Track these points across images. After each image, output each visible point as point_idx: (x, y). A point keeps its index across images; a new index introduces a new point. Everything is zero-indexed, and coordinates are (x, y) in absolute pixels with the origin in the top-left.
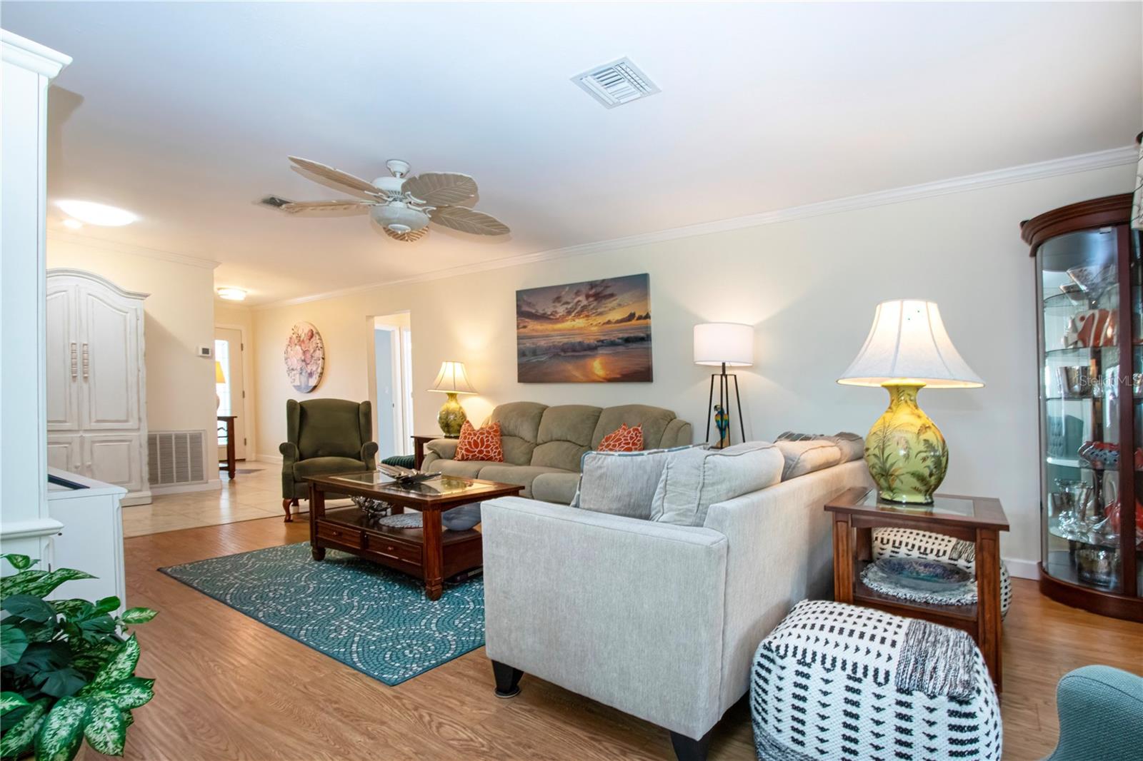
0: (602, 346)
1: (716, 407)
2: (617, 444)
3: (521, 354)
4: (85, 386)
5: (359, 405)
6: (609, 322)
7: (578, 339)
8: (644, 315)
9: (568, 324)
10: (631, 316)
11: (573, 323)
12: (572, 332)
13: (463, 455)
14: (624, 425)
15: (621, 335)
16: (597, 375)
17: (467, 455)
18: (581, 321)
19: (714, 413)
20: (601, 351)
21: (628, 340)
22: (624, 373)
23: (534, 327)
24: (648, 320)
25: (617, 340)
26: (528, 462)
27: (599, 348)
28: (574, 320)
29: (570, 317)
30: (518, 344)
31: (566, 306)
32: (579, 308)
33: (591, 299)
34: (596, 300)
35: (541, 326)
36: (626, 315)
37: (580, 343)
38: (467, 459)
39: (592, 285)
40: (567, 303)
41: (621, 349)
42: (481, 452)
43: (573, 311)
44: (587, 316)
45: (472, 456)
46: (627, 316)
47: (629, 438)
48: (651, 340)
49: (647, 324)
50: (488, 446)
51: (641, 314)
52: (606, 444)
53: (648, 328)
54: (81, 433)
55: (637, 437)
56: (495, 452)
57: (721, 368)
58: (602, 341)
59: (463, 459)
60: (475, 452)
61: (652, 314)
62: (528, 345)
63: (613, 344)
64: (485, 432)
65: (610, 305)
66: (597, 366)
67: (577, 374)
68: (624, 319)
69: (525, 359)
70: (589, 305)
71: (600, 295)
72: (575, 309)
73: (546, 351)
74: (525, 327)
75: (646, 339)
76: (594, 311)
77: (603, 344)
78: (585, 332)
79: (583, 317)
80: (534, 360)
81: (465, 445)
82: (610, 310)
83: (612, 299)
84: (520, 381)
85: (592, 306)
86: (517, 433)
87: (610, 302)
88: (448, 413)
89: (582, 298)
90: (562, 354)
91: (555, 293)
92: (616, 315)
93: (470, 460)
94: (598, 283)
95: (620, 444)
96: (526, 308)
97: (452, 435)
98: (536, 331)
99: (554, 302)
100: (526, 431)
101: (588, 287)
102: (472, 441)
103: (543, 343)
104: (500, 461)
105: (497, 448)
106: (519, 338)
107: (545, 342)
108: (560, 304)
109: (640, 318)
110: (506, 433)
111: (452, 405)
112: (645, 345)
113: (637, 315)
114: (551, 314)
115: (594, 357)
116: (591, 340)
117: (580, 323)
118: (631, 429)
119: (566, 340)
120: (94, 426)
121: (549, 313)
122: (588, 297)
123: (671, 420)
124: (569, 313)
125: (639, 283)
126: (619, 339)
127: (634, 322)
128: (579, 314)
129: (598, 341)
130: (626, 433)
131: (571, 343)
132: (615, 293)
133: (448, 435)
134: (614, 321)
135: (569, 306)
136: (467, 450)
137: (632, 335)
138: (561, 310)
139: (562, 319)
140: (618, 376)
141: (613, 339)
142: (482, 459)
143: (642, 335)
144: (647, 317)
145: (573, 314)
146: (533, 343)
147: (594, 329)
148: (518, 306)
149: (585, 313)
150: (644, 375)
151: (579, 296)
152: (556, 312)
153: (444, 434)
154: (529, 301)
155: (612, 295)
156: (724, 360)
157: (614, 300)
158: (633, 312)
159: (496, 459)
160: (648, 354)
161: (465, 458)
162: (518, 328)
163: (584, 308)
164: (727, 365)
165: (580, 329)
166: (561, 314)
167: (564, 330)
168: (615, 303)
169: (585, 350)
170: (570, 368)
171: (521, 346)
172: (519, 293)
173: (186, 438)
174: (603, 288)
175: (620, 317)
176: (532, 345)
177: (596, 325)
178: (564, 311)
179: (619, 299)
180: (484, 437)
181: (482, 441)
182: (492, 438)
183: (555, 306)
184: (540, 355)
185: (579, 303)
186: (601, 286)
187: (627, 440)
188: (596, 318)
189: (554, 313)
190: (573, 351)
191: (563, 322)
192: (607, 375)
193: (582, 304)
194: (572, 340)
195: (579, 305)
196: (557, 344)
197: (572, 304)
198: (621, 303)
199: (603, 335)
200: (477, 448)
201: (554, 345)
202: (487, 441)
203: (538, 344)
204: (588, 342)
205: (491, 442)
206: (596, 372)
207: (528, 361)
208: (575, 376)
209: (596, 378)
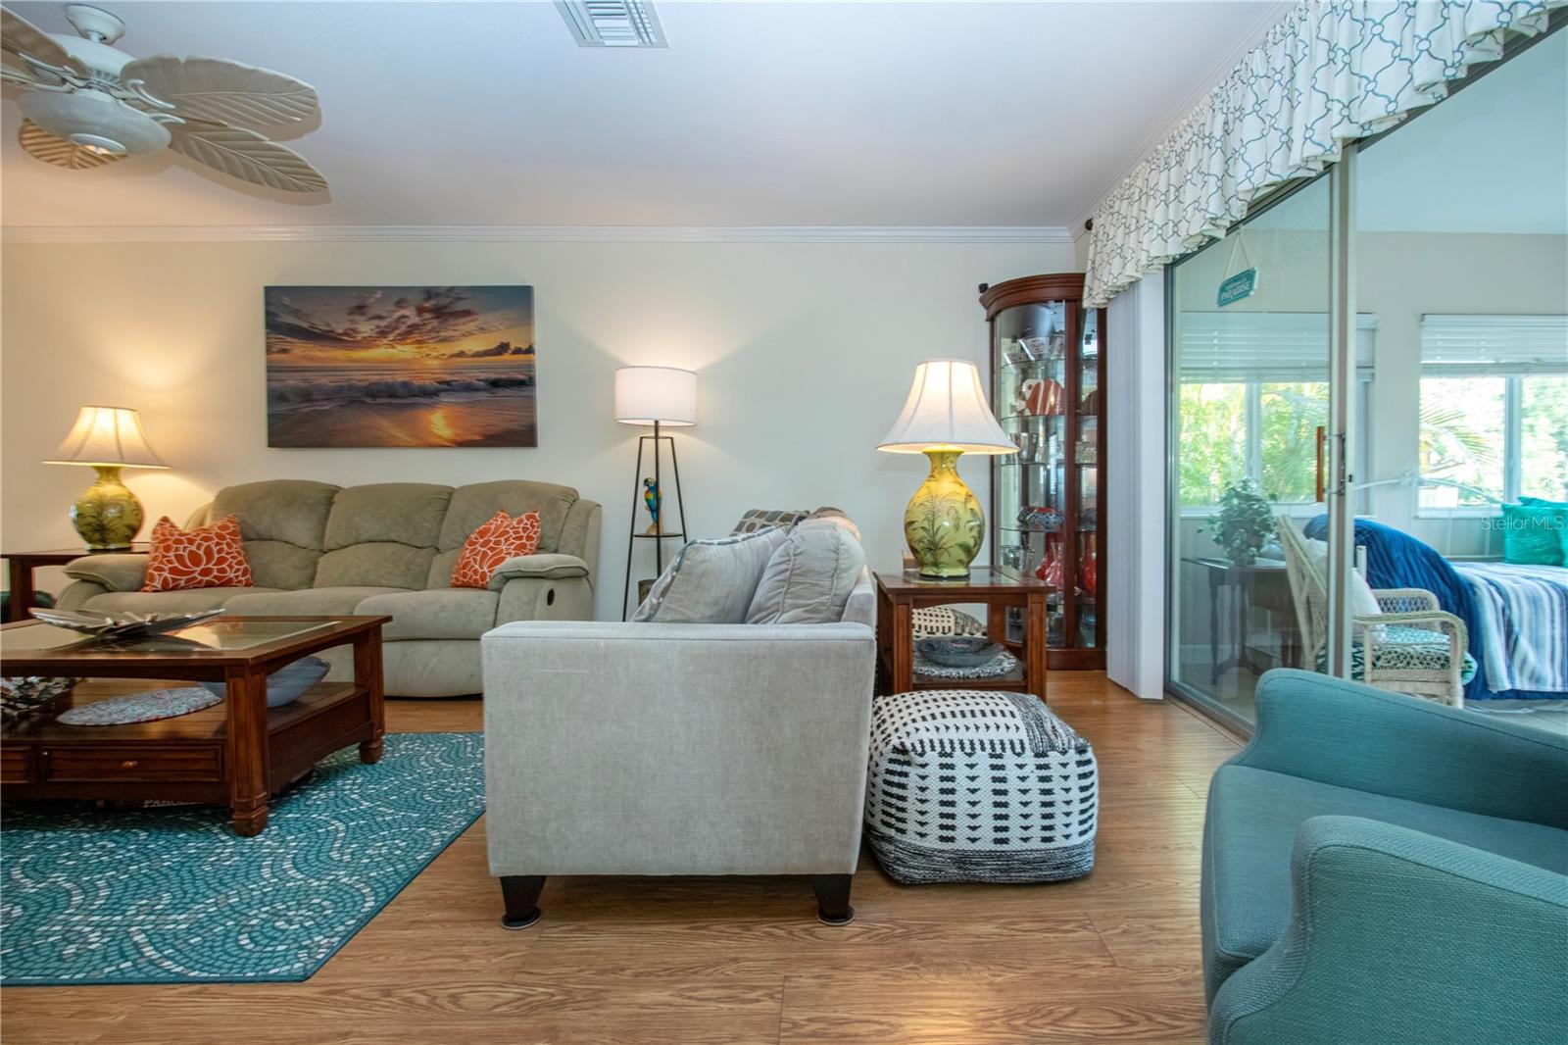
0: (446, 390)
1: (646, 481)
2: (502, 539)
3: (275, 397)
6: (461, 354)
7: (400, 378)
8: (524, 347)
9: (381, 352)
10: (503, 348)
11: (391, 351)
12: (385, 365)
13: (165, 580)
14: (502, 511)
15: (483, 376)
16: (440, 437)
17: (174, 580)
18: (406, 348)
19: (643, 489)
20: (444, 398)
21: (495, 384)
22: (489, 433)
23: (302, 352)
24: (532, 355)
26: (310, 582)
27: (442, 394)
28: (393, 347)
29: (385, 341)
30: (269, 380)
31: (377, 322)
32: (403, 328)
33: (427, 315)
34: (437, 318)
35: (320, 351)
36: (493, 346)
38: (174, 588)
39: (430, 293)
40: (380, 318)
41: (482, 396)
42: (206, 572)
43: (391, 332)
44: (419, 342)
45: (188, 581)
46: (496, 345)
47: (521, 530)
48: (535, 386)
49: (530, 361)
50: (221, 560)
51: (520, 346)
52: (481, 540)
53: (530, 366)
55: (534, 527)
56: (237, 571)
57: (653, 429)
58: (448, 383)
59: (165, 588)
60: (193, 572)
61: (536, 347)
62: (291, 382)
63: (468, 388)
64: (213, 535)
65: (465, 328)
66: (438, 421)
67: (399, 434)
68: (490, 350)
69: (284, 408)
70: (424, 324)
71: (448, 310)
72: (396, 328)
73: (332, 394)
74: (285, 351)
75: (527, 383)
76: (433, 335)
77: (448, 387)
78: (416, 367)
79: (411, 344)
80: (306, 408)
81: (170, 562)
82: (464, 335)
83: (472, 318)
84: (271, 444)
85: (429, 327)
86: (275, 534)
87: (464, 324)
88: (101, 505)
89: (409, 312)
90: (369, 400)
91: (359, 300)
92: (475, 345)
93: (182, 588)
94: (439, 291)
96: (287, 319)
97: (112, 547)
98: (311, 359)
99: (350, 314)
100: (299, 529)
101: (422, 295)
102: (186, 554)
103: (325, 381)
104: (248, 585)
105: (240, 563)
107: (332, 379)
108: (365, 318)
109: (517, 351)
110: (252, 535)
111: (110, 490)
112: (525, 392)
113: (512, 347)
114: (345, 334)
115: (432, 406)
116: (428, 381)
117: (406, 351)
118: (523, 517)
119: (374, 378)
121: (340, 331)
122: (420, 311)
123: (574, 501)
124: (383, 334)
125: (518, 300)
127: (507, 357)
128: (403, 338)
129: (440, 383)
130: (515, 523)
132: (474, 310)
133: (100, 547)
134: (469, 353)
135: (383, 323)
136: (173, 571)
137: (503, 376)
138: (366, 328)
139: (367, 343)
140: (478, 438)
141: (468, 380)
142: (209, 585)
143: (522, 377)
144: (530, 351)
145: (391, 337)
146: (304, 380)
147: (435, 363)
148: (268, 313)
149: (416, 336)
150: (524, 437)
151: (403, 307)
152: (355, 331)
153: (88, 546)
154: (293, 306)
155: (467, 313)
156: (657, 417)
157: (473, 321)
158: (505, 342)
159: (240, 582)
160: (530, 406)
161: (171, 586)
162: (269, 351)
163: (413, 328)
164: (661, 423)
165: (406, 361)
166: (365, 335)
167: (373, 360)
168: (471, 326)
170: (385, 424)
171: (277, 385)
172: (274, 292)
174: (450, 300)
175: (482, 348)
176: (300, 383)
177: (437, 357)
178: (372, 330)
179: (480, 320)
180: (212, 544)
181: (208, 552)
182: (228, 545)
183: (352, 320)
184: (318, 400)
185: (403, 320)
186: (448, 297)
187: (519, 532)
188: (437, 346)
189: (350, 332)
190: (391, 396)
191: (370, 348)
192: (458, 435)
193: (410, 322)
194: (388, 378)
195: (404, 323)
196: (357, 383)
197: (389, 320)
198: (485, 326)
199: (450, 374)
200: (198, 565)
201: (350, 385)
202: (219, 552)
203: (315, 382)
204: (421, 382)
205: (228, 553)
206: (435, 431)
207: (291, 410)
208: (395, 437)
209: (437, 441)
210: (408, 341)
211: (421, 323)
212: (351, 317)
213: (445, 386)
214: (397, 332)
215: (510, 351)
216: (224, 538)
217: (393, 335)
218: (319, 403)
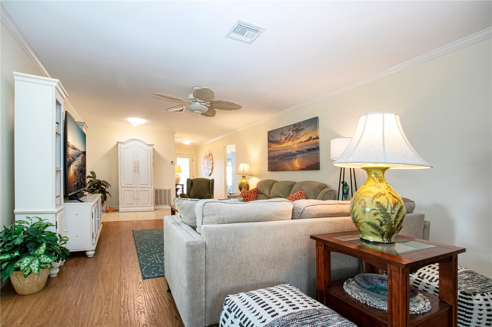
0: (298, 154)
1: (342, 182)
2: (291, 199)
3: (269, 158)
4: (138, 174)
5: (210, 180)
6: (301, 142)
7: (289, 151)
8: (315, 137)
9: (286, 144)
10: (310, 138)
11: (288, 144)
12: (287, 148)
15: (306, 148)
16: (297, 167)
20: (298, 156)
21: (309, 150)
22: (307, 166)
23: (274, 146)
25: (304, 150)
27: (297, 155)
30: (268, 154)
32: (290, 137)
33: (294, 132)
34: (296, 132)
35: (276, 146)
36: (308, 138)
37: (290, 153)
39: (295, 125)
40: (286, 135)
41: (306, 154)
47: (297, 196)
48: (319, 149)
49: (317, 141)
53: (318, 143)
54: (136, 188)
55: (301, 196)
61: (320, 137)
62: (271, 155)
63: (303, 152)
66: (297, 163)
67: (289, 167)
68: (307, 140)
70: (294, 135)
71: (298, 130)
73: (278, 157)
74: (270, 147)
75: (317, 148)
76: (296, 137)
77: (299, 152)
78: (292, 147)
79: (291, 141)
80: (274, 161)
82: (302, 136)
83: (302, 131)
84: (269, 170)
88: (243, 184)
89: (291, 132)
90: (284, 158)
91: (280, 131)
92: (304, 139)
94: (297, 124)
95: (293, 199)
96: (271, 139)
98: (274, 148)
101: (293, 127)
103: (277, 154)
106: (269, 152)
107: (277, 153)
108: (283, 136)
109: (314, 139)
111: (244, 181)
112: (316, 152)
113: (312, 138)
114: (280, 141)
115: (295, 158)
116: (294, 151)
117: (290, 143)
119: (285, 152)
120: (140, 186)
121: (279, 140)
122: (293, 131)
123: (324, 188)
124: (286, 139)
125: (314, 122)
126: (305, 149)
127: (311, 141)
129: (297, 151)
131: (287, 153)
134: (303, 141)
135: (286, 136)
137: (310, 148)
138: (283, 138)
139: (283, 143)
140: (305, 167)
143: (315, 147)
144: (318, 138)
146: (273, 154)
147: (296, 146)
148: (268, 138)
149: (292, 139)
150: (316, 167)
151: (290, 131)
152: (281, 139)
154: (272, 135)
155: (302, 129)
157: (304, 131)
158: (311, 136)
160: (318, 156)
162: (268, 147)
163: (292, 136)
165: (290, 146)
166: (283, 140)
167: (284, 147)
168: (304, 133)
169: (292, 156)
170: (286, 164)
172: (269, 133)
173: (158, 190)
175: (305, 139)
177: (296, 144)
180: (249, 194)
181: (248, 195)
182: (252, 194)
184: (276, 159)
186: (299, 125)
187: (296, 197)
188: (297, 140)
190: (287, 156)
192: (301, 167)
193: (291, 135)
194: (287, 152)
196: (282, 153)
197: (287, 135)
198: (306, 133)
199: (299, 148)
200: (245, 198)
202: (250, 196)
203: (275, 154)
205: (252, 196)
206: (296, 166)
207: (271, 162)
208: (288, 168)
209: (296, 169)
210: (291, 140)
212: (281, 136)
213: (298, 152)
215: (312, 139)
216: (252, 193)
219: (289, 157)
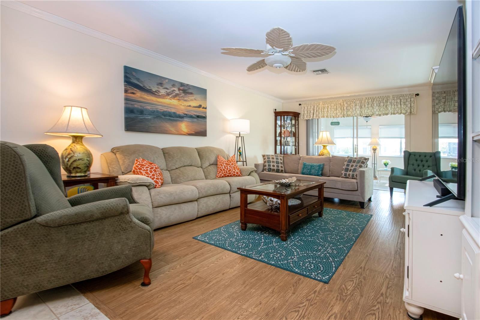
0: (186, 117)
6: (190, 106)
7: (173, 111)
8: (205, 107)
9: (167, 101)
11: (170, 101)
12: (168, 106)
15: (195, 114)
16: (184, 132)
18: (175, 101)
20: (185, 119)
21: (198, 117)
22: (196, 132)
24: (206, 110)
27: (185, 118)
28: (171, 100)
29: (169, 97)
30: (126, 104)
31: (166, 90)
32: (174, 94)
34: (184, 93)
35: (147, 96)
36: (198, 105)
37: (174, 113)
39: (182, 84)
41: (195, 120)
43: (170, 95)
44: (178, 99)
51: (204, 106)
53: (206, 113)
58: (186, 114)
62: (136, 106)
63: (191, 117)
66: (184, 126)
67: (173, 130)
68: (197, 106)
69: (132, 116)
70: (180, 94)
71: (187, 92)
72: (172, 94)
73: (152, 113)
74: (133, 93)
75: (205, 118)
76: (183, 98)
78: (178, 108)
79: (176, 100)
82: (191, 100)
83: (192, 95)
84: (127, 129)
85: (181, 95)
89: (176, 89)
90: (163, 117)
94: (185, 85)
96: (133, 81)
98: (144, 98)
101: (179, 85)
107: (150, 107)
108: (162, 88)
109: (203, 108)
112: (205, 120)
113: (202, 106)
114: (156, 92)
115: (181, 121)
116: (180, 113)
117: (174, 102)
119: (165, 110)
121: (154, 90)
122: (179, 90)
124: (168, 94)
125: (204, 92)
126: (194, 115)
127: (201, 109)
128: (174, 97)
129: (184, 114)
131: (169, 112)
132: (193, 93)
134: (192, 106)
135: (168, 91)
137: (200, 115)
138: (163, 92)
139: (163, 97)
140: (194, 133)
141: (192, 114)
143: (204, 116)
144: (206, 108)
145: (170, 96)
146: (141, 106)
147: (183, 107)
148: (126, 77)
149: (178, 98)
150: (203, 133)
151: (174, 87)
154: (137, 76)
155: (191, 93)
156: (240, 131)
158: (201, 104)
160: (206, 124)
162: (126, 92)
163: (177, 95)
164: (241, 133)
165: (174, 105)
167: (164, 103)
168: (193, 98)
169: (177, 117)
170: (168, 126)
171: (128, 106)
174: (187, 88)
175: (195, 105)
176: (139, 107)
177: (183, 105)
178: (164, 92)
179: (195, 96)
183: (158, 87)
184: (146, 115)
185: (174, 91)
186: (187, 87)
188: (184, 102)
189: (157, 91)
190: (170, 116)
191: (164, 98)
192: (188, 131)
194: (170, 110)
195: (174, 92)
196: (160, 110)
197: (171, 90)
199: (187, 112)
201: (157, 111)
203: (145, 108)
204: (179, 113)
206: (182, 130)
207: (136, 117)
208: (171, 131)
209: (183, 133)
210: (176, 99)
211: (179, 94)
212: (157, 86)
213: (185, 115)
214: (172, 95)
215: (202, 107)
217: (171, 96)
218: (146, 116)
219: (172, 117)
